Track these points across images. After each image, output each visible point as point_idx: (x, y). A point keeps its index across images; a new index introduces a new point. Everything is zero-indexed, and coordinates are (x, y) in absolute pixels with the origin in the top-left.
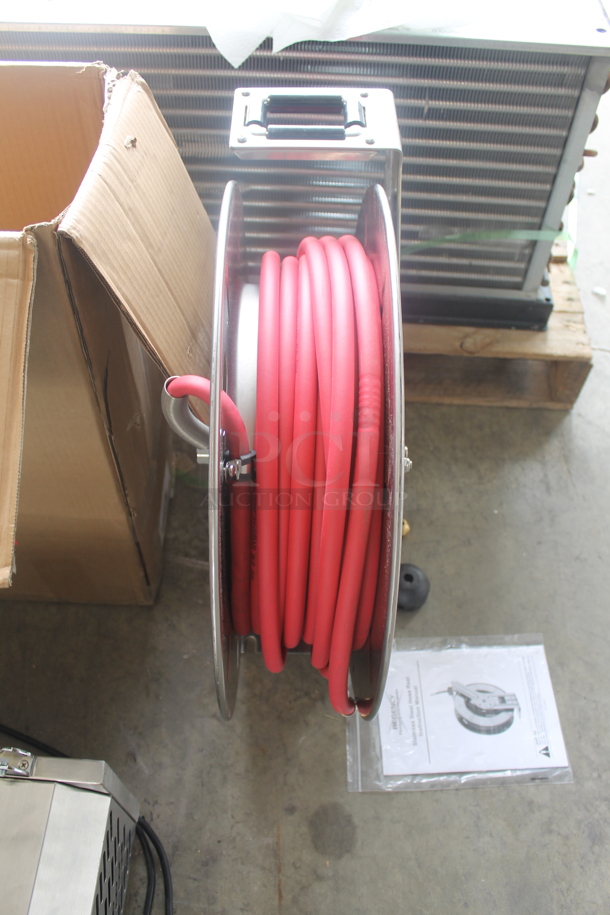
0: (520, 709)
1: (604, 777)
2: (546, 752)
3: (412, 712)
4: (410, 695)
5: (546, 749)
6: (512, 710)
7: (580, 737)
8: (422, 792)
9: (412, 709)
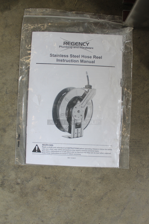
0: (70, 138)
1: (17, 187)
2: (36, 150)
3: (75, 56)
4: (88, 57)
5: (39, 151)
6: (70, 131)
7: (46, 178)
8: (19, 57)
9: (78, 57)
